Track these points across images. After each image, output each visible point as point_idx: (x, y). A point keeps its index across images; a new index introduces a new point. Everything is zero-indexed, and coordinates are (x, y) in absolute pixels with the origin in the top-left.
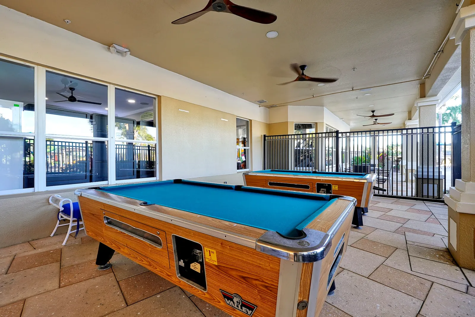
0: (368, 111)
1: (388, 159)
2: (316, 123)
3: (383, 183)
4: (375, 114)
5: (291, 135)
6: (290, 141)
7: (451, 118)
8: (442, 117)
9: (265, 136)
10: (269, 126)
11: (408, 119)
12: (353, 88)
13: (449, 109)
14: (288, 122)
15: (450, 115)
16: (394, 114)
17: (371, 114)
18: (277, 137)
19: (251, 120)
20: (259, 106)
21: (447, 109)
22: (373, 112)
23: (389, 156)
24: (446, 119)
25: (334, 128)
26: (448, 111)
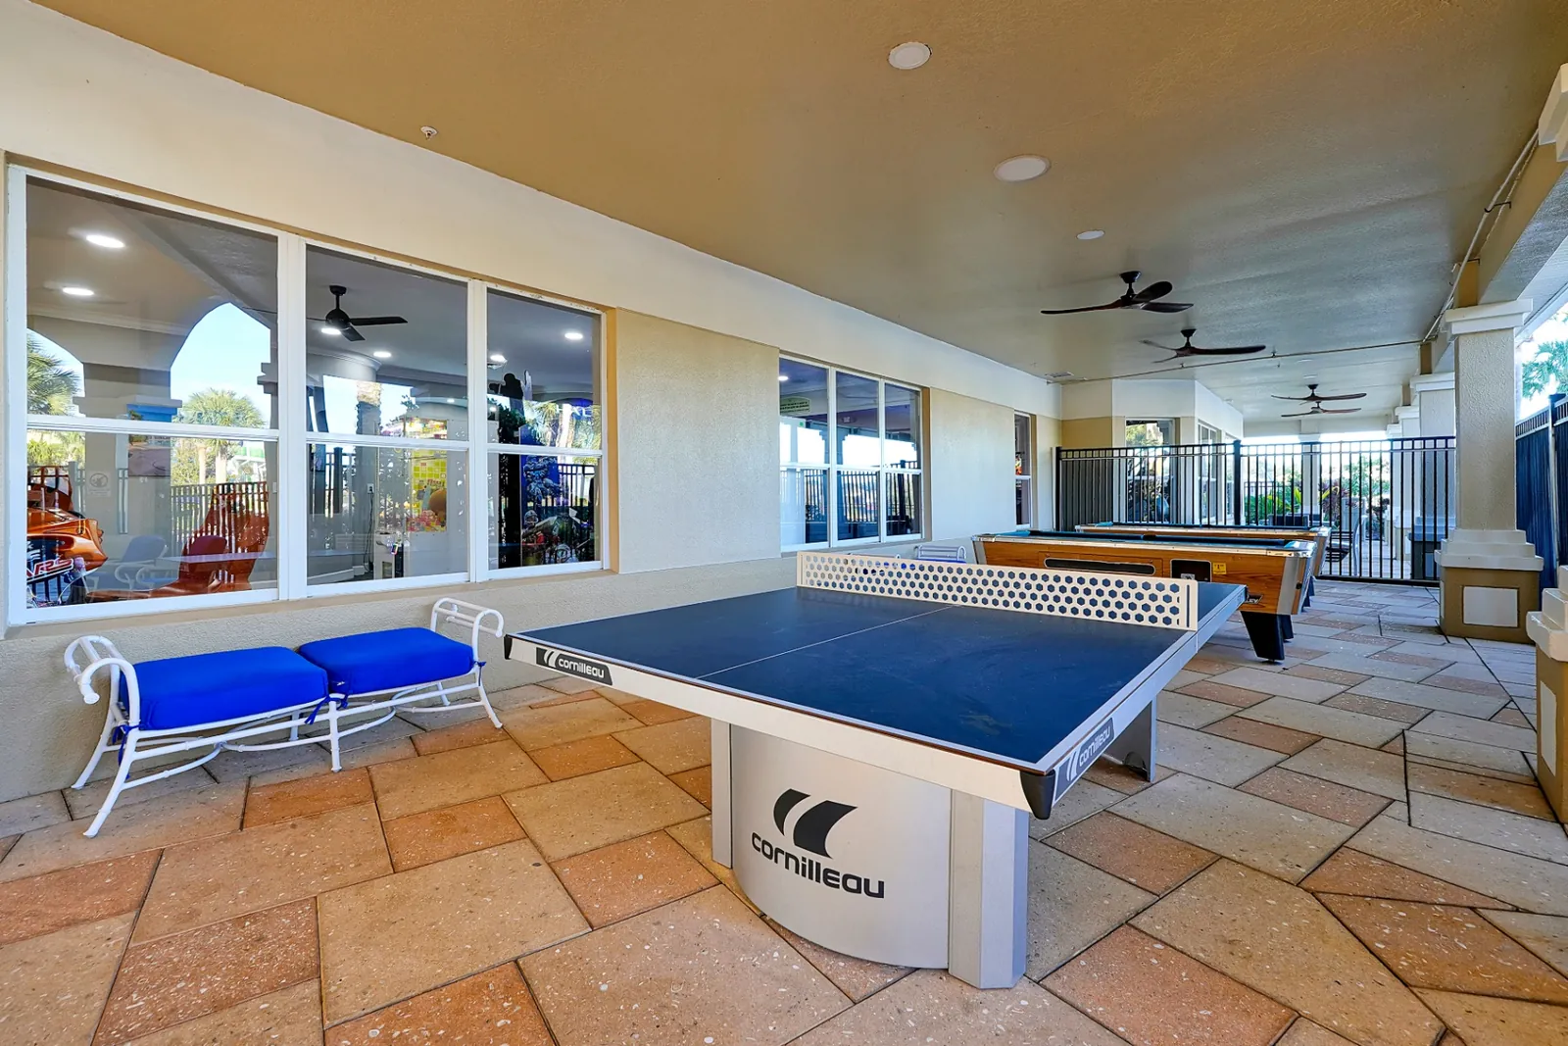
0: (1300, 386)
1: (1350, 504)
2: (1177, 419)
3: (1340, 562)
4: (1317, 392)
5: (1120, 449)
6: (1116, 462)
7: (1553, 376)
8: (1522, 374)
9: (1058, 450)
10: (1064, 426)
11: (1401, 403)
12: (1274, 353)
13: (1544, 349)
14: (1111, 418)
15: (1548, 369)
16: (1365, 395)
17: (1308, 393)
18: (1089, 453)
19: (1034, 416)
20: (1048, 383)
21: (1539, 350)
22: (1313, 387)
23: (1353, 496)
24: (1536, 381)
25: (1210, 426)
26: (1545, 357)
